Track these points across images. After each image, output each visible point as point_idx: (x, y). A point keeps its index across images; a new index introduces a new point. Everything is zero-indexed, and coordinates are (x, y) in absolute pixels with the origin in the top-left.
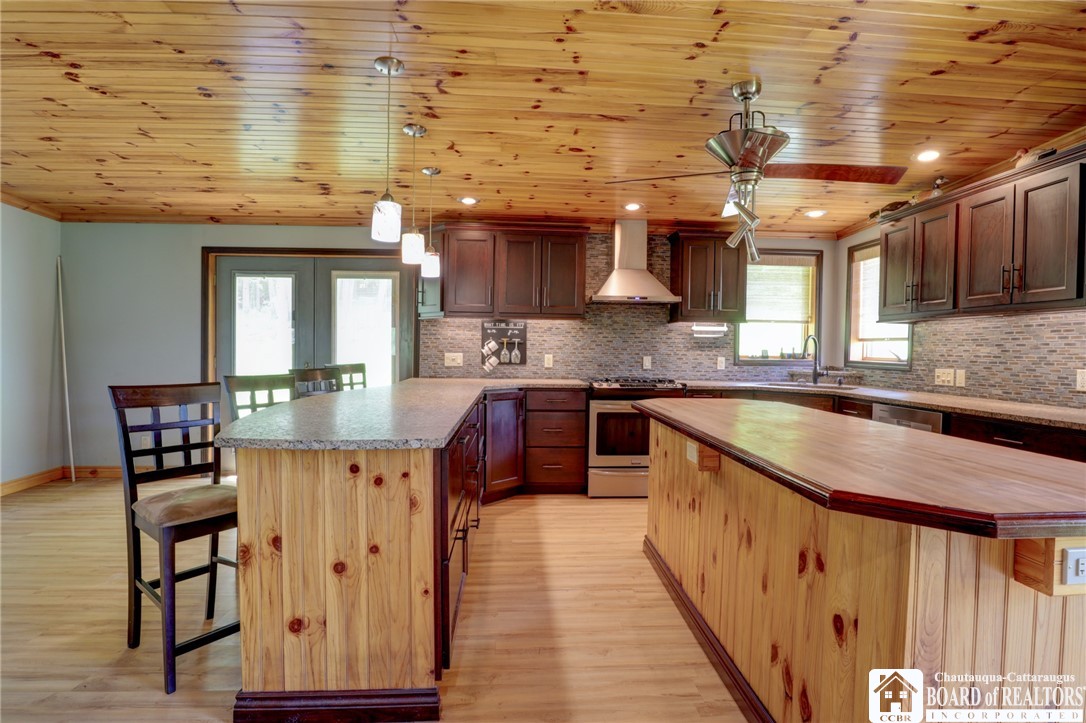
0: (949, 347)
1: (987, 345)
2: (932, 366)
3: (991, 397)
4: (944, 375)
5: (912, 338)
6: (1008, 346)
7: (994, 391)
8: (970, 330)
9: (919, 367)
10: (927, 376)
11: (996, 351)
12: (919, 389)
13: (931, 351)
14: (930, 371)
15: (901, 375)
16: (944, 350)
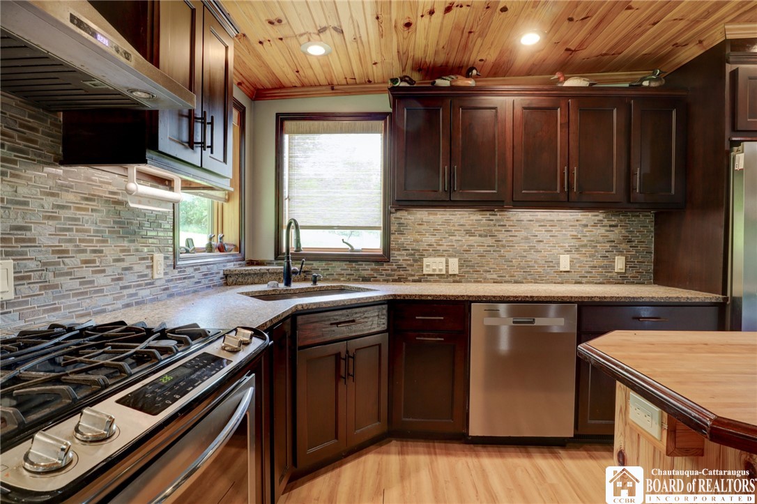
0: (438, 236)
1: (481, 236)
2: (418, 256)
3: (486, 281)
4: (433, 264)
5: (387, 227)
6: (501, 236)
9: (399, 257)
10: (412, 265)
11: (490, 241)
12: (401, 280)
13: (417, 241)
14: (415, 261)
15: (373, 266)
16: (432, 240)
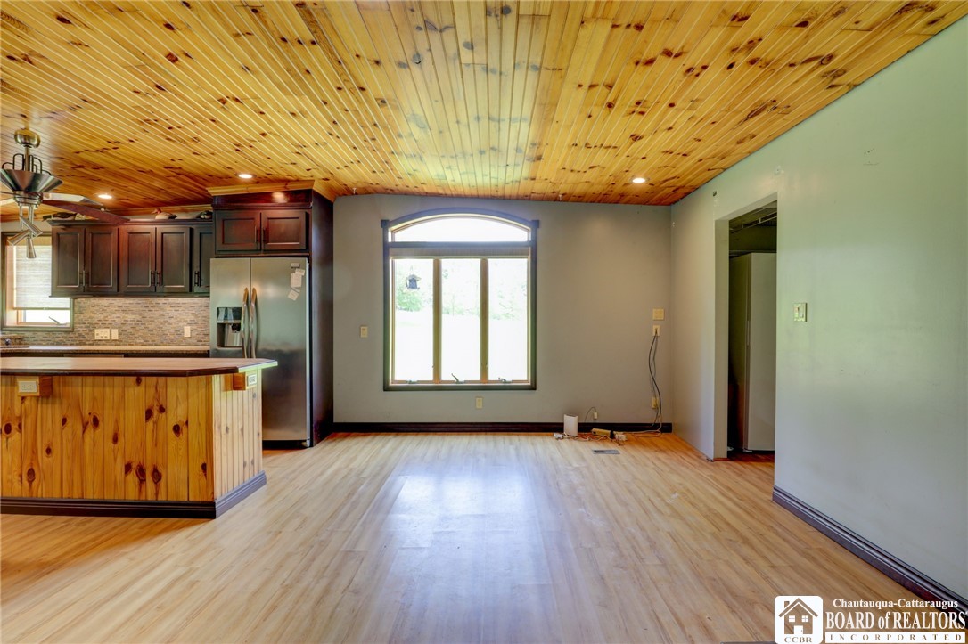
0: (105, 314)
1: (133, 314)
2: (91, 328)
3: (136, 344)
4: (101, 333)
5: (73, 308)
6: (146, 314)
7: (138, 341)
8: (120, 304)
9: (80, 328)
10: (88, 334)
11: (139, 317)
12: (81, 343)
13: (90, 317)
14: (90, 331)
15: (64, 335)
16: (101, 317)
